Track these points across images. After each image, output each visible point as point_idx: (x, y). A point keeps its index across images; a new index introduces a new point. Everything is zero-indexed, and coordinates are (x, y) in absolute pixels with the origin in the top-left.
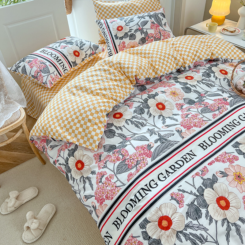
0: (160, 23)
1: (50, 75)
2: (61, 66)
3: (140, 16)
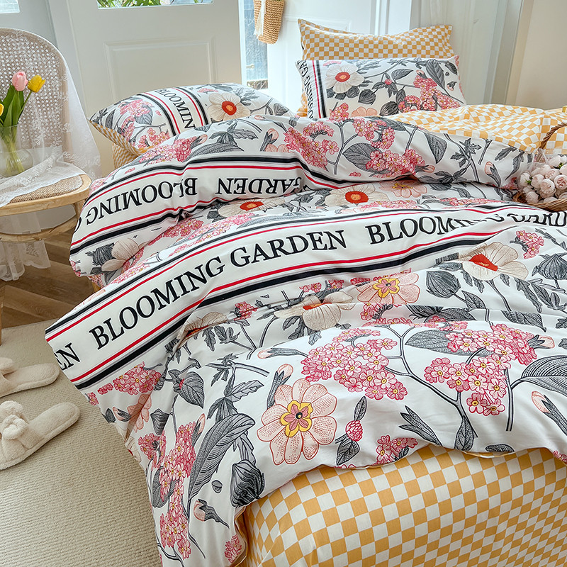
0: (440, 79)
1: (148, 128)
2: (184, 121)
3: (394, 59)
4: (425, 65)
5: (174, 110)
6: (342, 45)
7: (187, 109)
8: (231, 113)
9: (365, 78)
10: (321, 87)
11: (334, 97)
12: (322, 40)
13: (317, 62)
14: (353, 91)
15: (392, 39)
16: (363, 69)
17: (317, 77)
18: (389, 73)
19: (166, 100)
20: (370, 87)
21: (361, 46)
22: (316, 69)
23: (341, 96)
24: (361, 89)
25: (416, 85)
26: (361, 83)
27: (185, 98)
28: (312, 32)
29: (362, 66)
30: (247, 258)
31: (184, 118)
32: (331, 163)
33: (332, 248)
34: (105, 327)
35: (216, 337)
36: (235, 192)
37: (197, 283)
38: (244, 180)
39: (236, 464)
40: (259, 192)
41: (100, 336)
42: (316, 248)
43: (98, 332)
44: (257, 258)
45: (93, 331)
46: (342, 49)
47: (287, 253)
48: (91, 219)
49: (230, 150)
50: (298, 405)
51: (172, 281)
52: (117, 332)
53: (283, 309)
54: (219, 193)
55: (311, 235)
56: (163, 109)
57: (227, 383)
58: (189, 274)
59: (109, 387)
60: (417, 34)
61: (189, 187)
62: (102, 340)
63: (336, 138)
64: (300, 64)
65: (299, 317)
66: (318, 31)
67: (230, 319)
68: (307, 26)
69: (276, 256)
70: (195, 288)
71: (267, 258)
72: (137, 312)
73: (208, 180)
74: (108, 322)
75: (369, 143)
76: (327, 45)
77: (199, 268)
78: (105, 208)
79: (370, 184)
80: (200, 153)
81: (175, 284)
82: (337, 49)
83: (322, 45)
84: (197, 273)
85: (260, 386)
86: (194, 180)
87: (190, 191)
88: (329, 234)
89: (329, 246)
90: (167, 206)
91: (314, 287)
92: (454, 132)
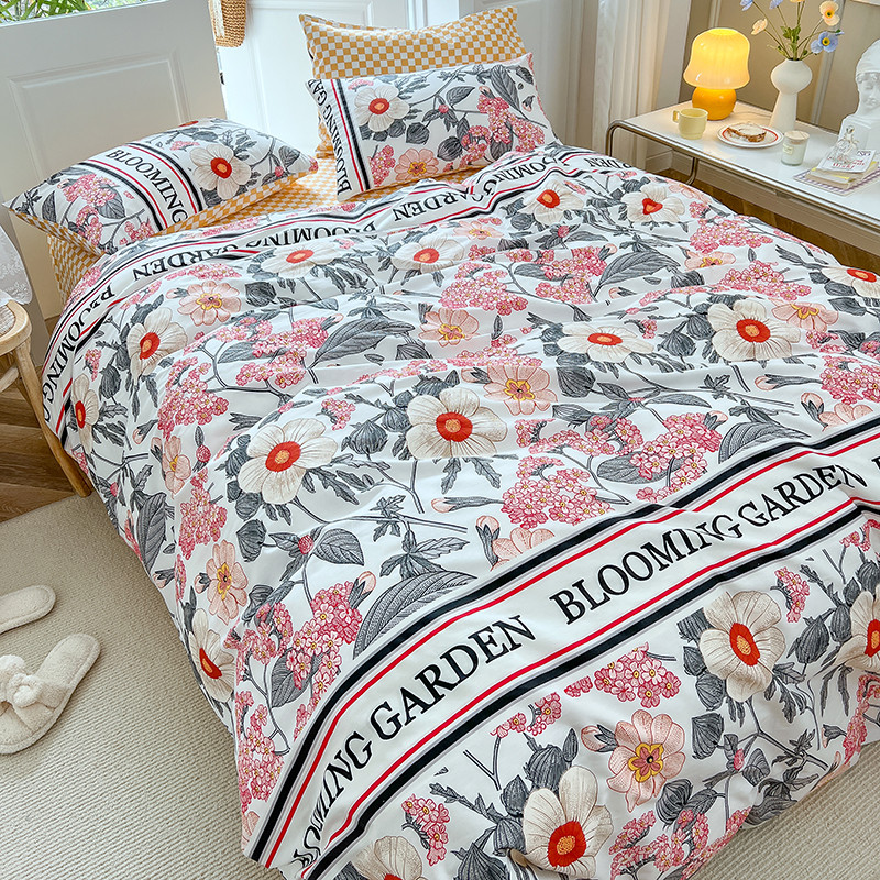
0: (512, 97)
2: (166, 198)
3: (448, 71)
4: (489, 77)
5: (149, 185)
7: (166, 180)
8: (226, 175)
9: (411, 105)
10: (350, 123)
11: (371, 138)
12: (339, 46)
13: (339, 83)
16: (406, 91)
17: (342, 107)
18: (443, 95)
19: (131, 170)
20: (419, 118)
22: (339, 95)
23: (381, 136)
24: (408, 123)
25: (481, 110)
26: (406, 114)
27: (159, 165)
46: (369, 58)
66: (333, 30)
82: (362, 57)
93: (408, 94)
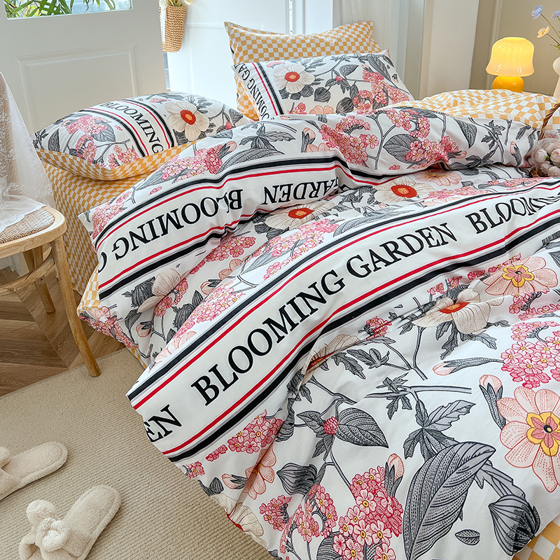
0: (385, 72)
1: (114, 146)
2: (147, 134)
3: (336, 56)
4: (367, 60)
5: (134, 123)
6: (275, 46)
7: (147, 121)
8: (192, 122)
9: (315, 76)
10: (272, 89)
11: (289, 98)
12: (254, 42)
13: (259, 64)
14: (307, 90)
15: (322, 37)
16: (310, 67)
17: (264, 79)
18: (337, 69)
19: (121, 113)
20: (322, 85)
21: (294, 46)
22: (260, 72)
23: (296, 96)
24: (315, 88)
25: (366, 80)
26: (313, 81)
27: (141, 111)
28: (242, 34)
29: (308, 65)
30: (366, 266)
31: (147, 131)
32: (372, 157)
33: (444, 243)
34: (212, 376)
35: (360, 362)
36: (280, 201)
37: (314, 304)
38: (289, 186)
39: (494, 504)
40: (303, 198)
41: (206, 389)
42: (431, 246)
43: (203, 384)
44: (378, 265)
45: (196, 384)
46: (276, 50)
47: (406, 255)
48: (120, 252)
49: (270, 154)
50: (539, 417)
51: (284, 306)
52: (229, 380)
53: (417, 318)
54: (265, 203)
55: (420, 231)
56: (121, 123)
57: (414, 411)
58: (302, 295)
59: (222, 450)
60: (343, 31)
61: (234, 201)
62: (210, 393)
63: (374, 131)
64: (238, 68)
65: (451, 322)
66: (249, 33)
67: (362, 339)
68: (235, 28)
69: (396, 260)
70: (313, 311)
71: (388, 263)
72: (250, 351)
73: (253, 190)
74: (214, 369)
75: (407, 133)
76: (260, 46)
77: (313, 286)
78: (138, 237)
79: (406, 177)
80: (238, 161)
81: (289, 310)
82: (271, 50)
83: (255, 46)
84: (312, 292)
85: (471, 406)
86: (239, 192)
87: (235, 204)
88: (437, 229)
89: (441, 242)
90: (211, 224)
91: (439, 288)
92: (476, 115)
93: (311, 69)
